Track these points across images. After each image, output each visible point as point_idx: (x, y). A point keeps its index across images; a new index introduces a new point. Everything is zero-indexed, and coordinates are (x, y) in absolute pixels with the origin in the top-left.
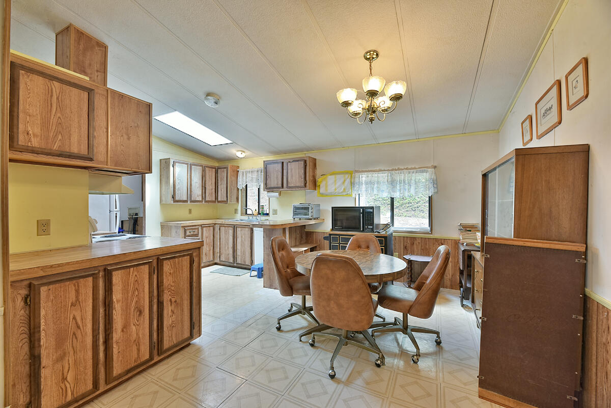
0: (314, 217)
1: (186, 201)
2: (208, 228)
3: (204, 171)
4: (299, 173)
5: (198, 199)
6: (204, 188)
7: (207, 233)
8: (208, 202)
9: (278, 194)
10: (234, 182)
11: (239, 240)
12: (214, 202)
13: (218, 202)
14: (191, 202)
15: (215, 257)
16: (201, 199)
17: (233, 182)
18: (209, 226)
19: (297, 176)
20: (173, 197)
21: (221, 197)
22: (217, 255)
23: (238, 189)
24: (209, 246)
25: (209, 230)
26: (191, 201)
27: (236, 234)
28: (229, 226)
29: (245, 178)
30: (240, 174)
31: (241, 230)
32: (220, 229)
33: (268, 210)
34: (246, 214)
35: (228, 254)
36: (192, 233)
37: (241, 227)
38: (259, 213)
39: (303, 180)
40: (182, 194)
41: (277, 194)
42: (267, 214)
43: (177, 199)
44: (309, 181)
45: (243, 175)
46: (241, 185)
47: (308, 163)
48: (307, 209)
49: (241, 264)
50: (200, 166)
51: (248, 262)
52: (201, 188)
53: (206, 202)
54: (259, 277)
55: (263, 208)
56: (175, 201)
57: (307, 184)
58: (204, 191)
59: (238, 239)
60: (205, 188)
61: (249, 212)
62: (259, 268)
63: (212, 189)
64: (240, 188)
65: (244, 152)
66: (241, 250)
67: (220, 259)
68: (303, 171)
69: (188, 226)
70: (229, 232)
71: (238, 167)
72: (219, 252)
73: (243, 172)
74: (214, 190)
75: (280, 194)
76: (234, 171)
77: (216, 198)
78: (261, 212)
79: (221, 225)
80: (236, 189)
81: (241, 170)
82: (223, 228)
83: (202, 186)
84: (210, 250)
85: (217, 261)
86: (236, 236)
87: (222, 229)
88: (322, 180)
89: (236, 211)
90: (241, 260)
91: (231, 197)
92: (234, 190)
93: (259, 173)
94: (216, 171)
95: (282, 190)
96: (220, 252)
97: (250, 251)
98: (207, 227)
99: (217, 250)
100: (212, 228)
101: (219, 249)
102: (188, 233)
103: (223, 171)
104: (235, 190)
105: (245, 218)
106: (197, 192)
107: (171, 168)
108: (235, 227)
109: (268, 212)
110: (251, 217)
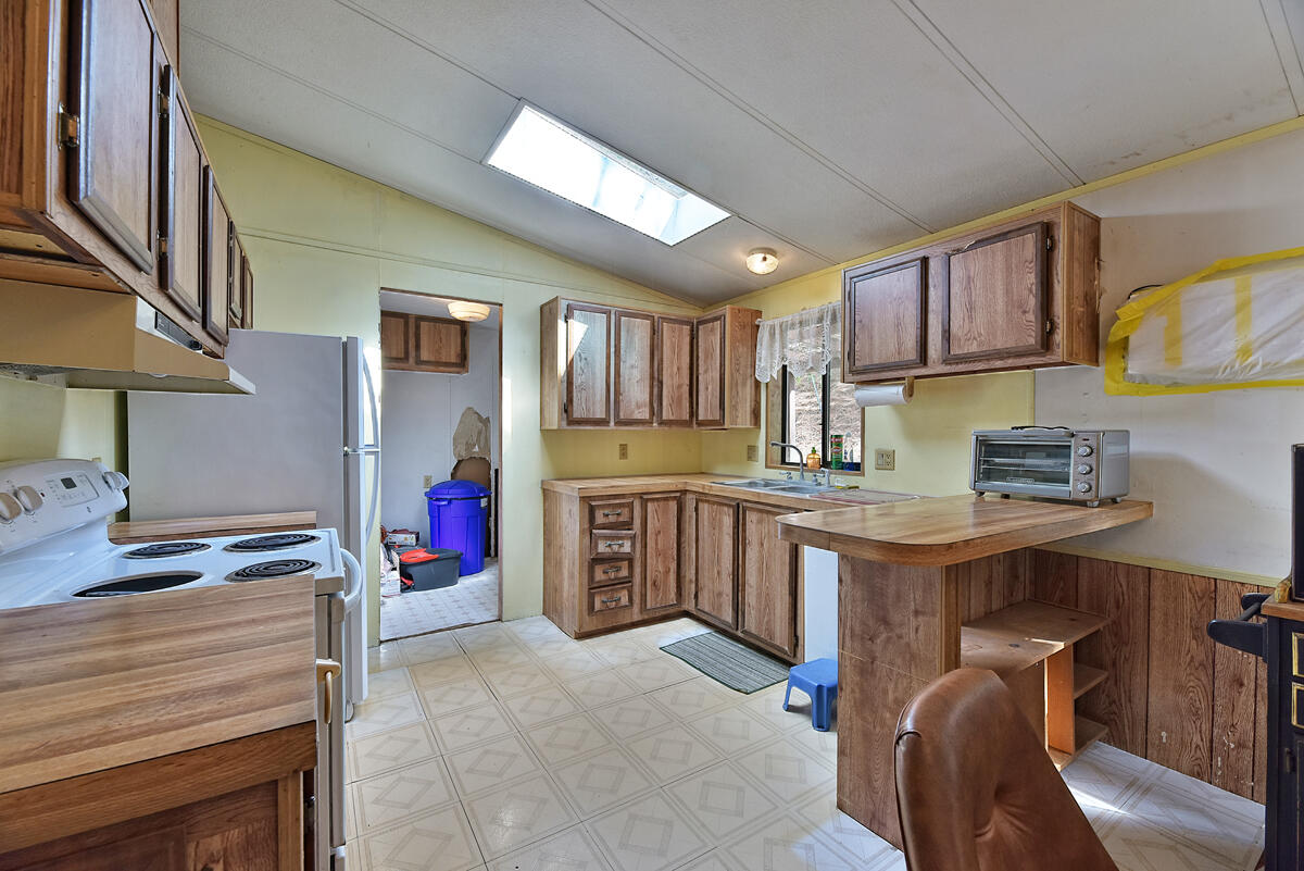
0: (1103, 493)
1: (604, 422)
2: (661, 503)
3: (655, 332)
4: (1008, 292)
5: (637, 416)
6: (656, 381)
7: (660, 520)
8: (669, 423)
9: (901, 389)
10: (745, 361)
11: (752, 554)
12: (687, 424)
13: (700, 424)
14: (616, 424)
15: (685, 593)
16: (647, 416)
17: (743, 363)
18: (666, 499)
19: (1000, 306)
20: (566, 411)
21: (706, 410)
22: (690, 588)
23: (757, 384)
24: (665, 557)
25: (666, 511)
26: (619, 423)
27: (744, 531)
28: (721, 501)
29: (777, 345)
30: (764, 335)
31: (760, 522)
32: (696, 509)
33: (858, 449)
34: (783, 461)
35: (720, 594)
36: (612, 519)
37: (761, 511)
38: (825, 463)
39: (1031, 317)
40: (592, 402)
41: (895, 391)
42: (856, 467)
43: (578, 413)
44: (1070, 323)
45: (772, 335)
46: (768, 371)
47: (1062, 236)
48: (1061, 451)
49: (757, 638)
50: (646, 317)
51: (781, 639)
52: (647, 382)
53: (662, 423)
54: (820, 726)
55: (839, 444)
56: (572, 422)
57: (1060, 337)
58: (656, 390)
59: (748, 549)
60: (661, 383)
61: (793, 457)
62: (820, 688)
63: (680, 386)
64: (764, 379)
65: (773, 252)
66: (759, 587)
67: (696, 605)
68: (1031, 279)
69: (601, 498)
70: (721, 521)
71: (759, 314)
72: (694, 579)
73: (773, 328)
74: (686, 389)
75: (910, 392)
76: (744, 327)
77: (693, 412)
78: (833, 460)
79: (702, 498)
80: (750, 384)
81: (765, 324)
82: (706, 505)
83: (652, 378)
84: (667, 572)
85: (689, 606)
86: (744, 539)
87: (705, 508)
88: (1148, 310)
89: (751, 451)
90: (760, 623)
91: (735, 407)
92: (744, 384)
93: (827, 322)
94: (692, 330)
95: (923, 371)
96: (697, 579)
97: (787, 598)
98: (657, 499)
99: (690, 574)
100: (673, 505)
101: (693, 572)
102: (600, 519)
103: (712, 330)
104: (749, 390)
105: (777, 475)
106: (636, 394)
107: (561, 324)
108: (739, 509)
109: (857, 459)
110: (795, 475)
